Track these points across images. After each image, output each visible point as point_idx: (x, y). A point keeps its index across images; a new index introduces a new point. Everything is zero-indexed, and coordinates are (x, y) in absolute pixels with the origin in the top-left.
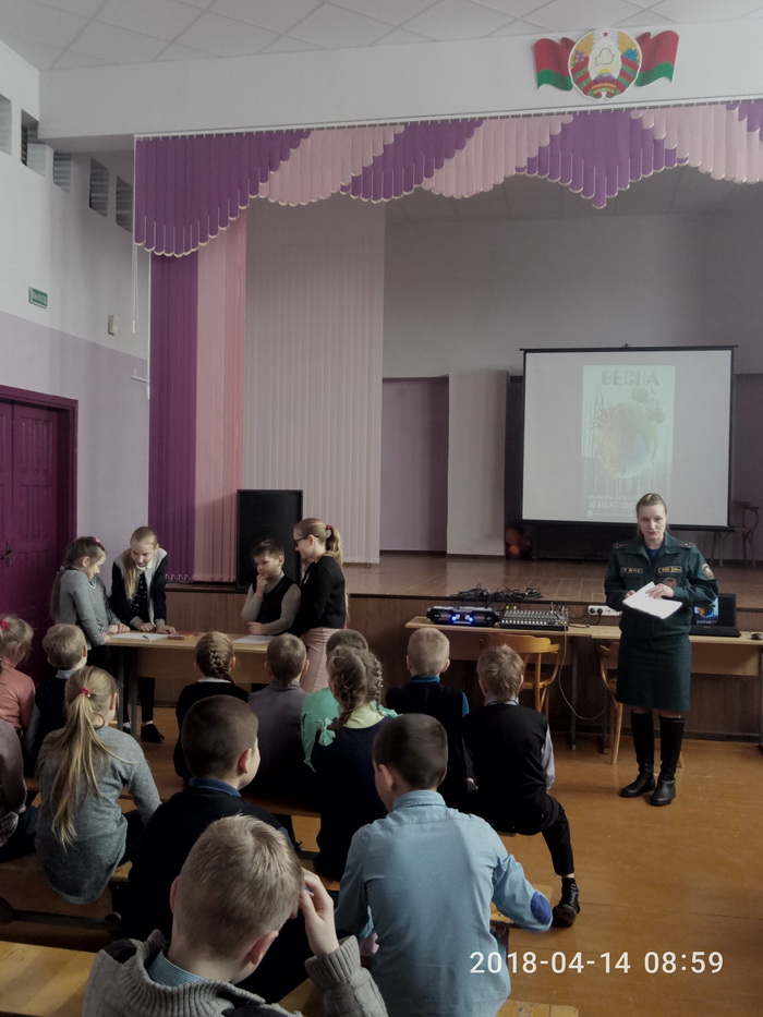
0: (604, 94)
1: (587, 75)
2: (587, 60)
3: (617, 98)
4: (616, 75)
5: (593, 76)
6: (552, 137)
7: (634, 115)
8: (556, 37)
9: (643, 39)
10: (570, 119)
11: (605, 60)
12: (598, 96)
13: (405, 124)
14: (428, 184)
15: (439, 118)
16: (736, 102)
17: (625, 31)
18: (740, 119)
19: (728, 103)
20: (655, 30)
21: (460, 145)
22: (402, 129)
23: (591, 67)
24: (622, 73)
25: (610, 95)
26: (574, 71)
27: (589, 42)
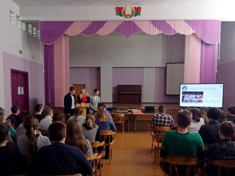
0: (128, 18)
1: (125, 14)
2: (125, 11)
3: (130, 19)
4: (130, 14)
5: (126, 14)
6: (119, 25)
7: (134, 22)
8: (120, 6)
9: (135, 8)
10: (123, 22)
11: (128, 11)
12: (127, 18)
13: (92, 21)
14: (97, 33)
15: (99, 20)
16: (151, 20)
17: (132, 6)
18: (152, 24)
19: (149, 20)
21: (103, 26)
22: (92, 22)
23: (126, 12)
24: (132, 14)
25: (129, 18)
26: (123, 13)
27: (126, 8)
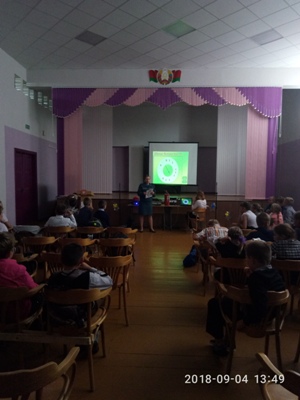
3: (168, 85)
4: (167, 79)
5: (162, 80)
6: (153, 93)
7: (172, 89)
8: (154, 70)
9: (173, 71)
10: (157, 89)
11: (165, 76)
12: (164, 84)
13: (119, 88)
14: (124, 103)
16: (193, 88)
17: (169, 69)
18: (194, 92)
20: (176, 70)
21: (132, 94)
23: (162, 77)
24: (169, 79)
25: (166, 84)
26: (158, 78)
27: (161, 71)
